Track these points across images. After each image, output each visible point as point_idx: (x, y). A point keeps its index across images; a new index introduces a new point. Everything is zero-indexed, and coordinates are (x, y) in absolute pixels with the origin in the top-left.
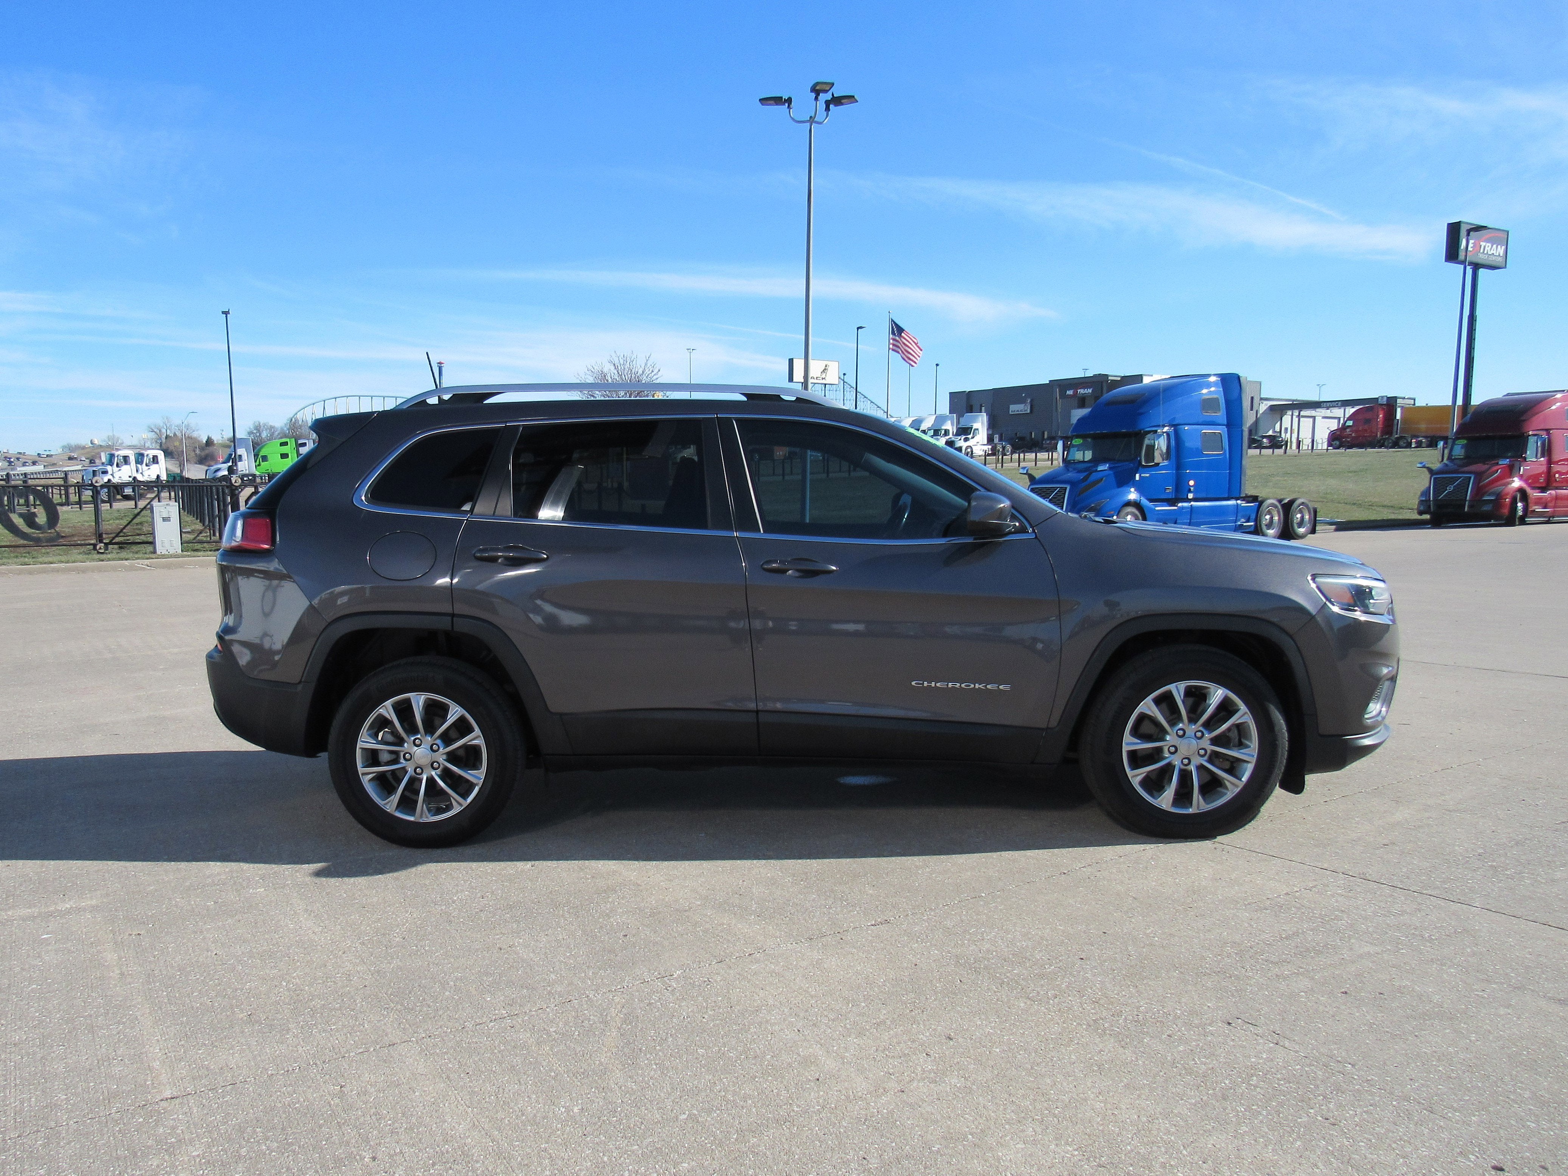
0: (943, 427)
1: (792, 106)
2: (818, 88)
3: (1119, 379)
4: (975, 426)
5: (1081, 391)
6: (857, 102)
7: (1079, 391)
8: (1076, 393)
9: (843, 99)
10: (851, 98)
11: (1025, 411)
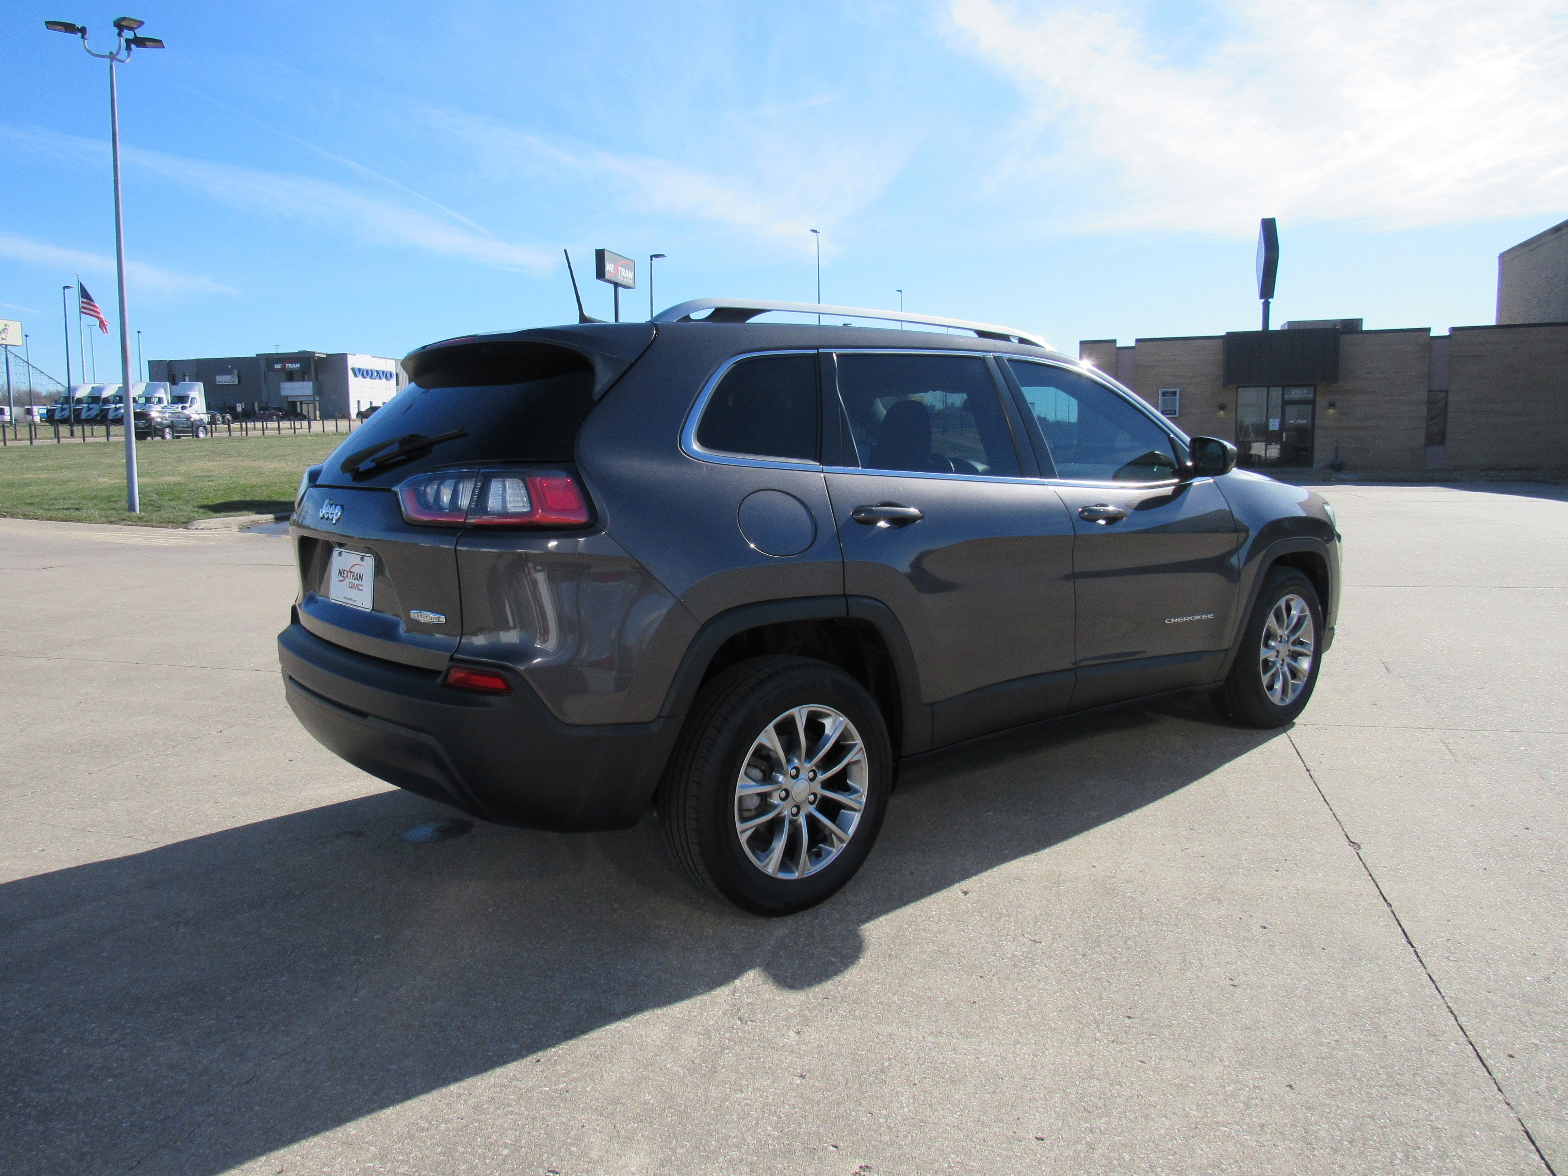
0: (156, 395)
1: (86, 37)
2: (123, 23)
3: (325, 356)
4: (192, 394)
5: (289, 366)
6: (164, 47)
7: (287, 365)
8: (284, 367)
9: (147, 41)
10: (157, 43)
11: (233, 382)
